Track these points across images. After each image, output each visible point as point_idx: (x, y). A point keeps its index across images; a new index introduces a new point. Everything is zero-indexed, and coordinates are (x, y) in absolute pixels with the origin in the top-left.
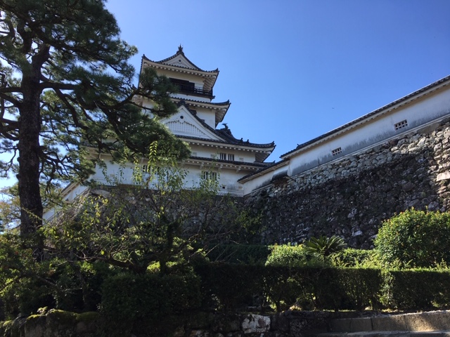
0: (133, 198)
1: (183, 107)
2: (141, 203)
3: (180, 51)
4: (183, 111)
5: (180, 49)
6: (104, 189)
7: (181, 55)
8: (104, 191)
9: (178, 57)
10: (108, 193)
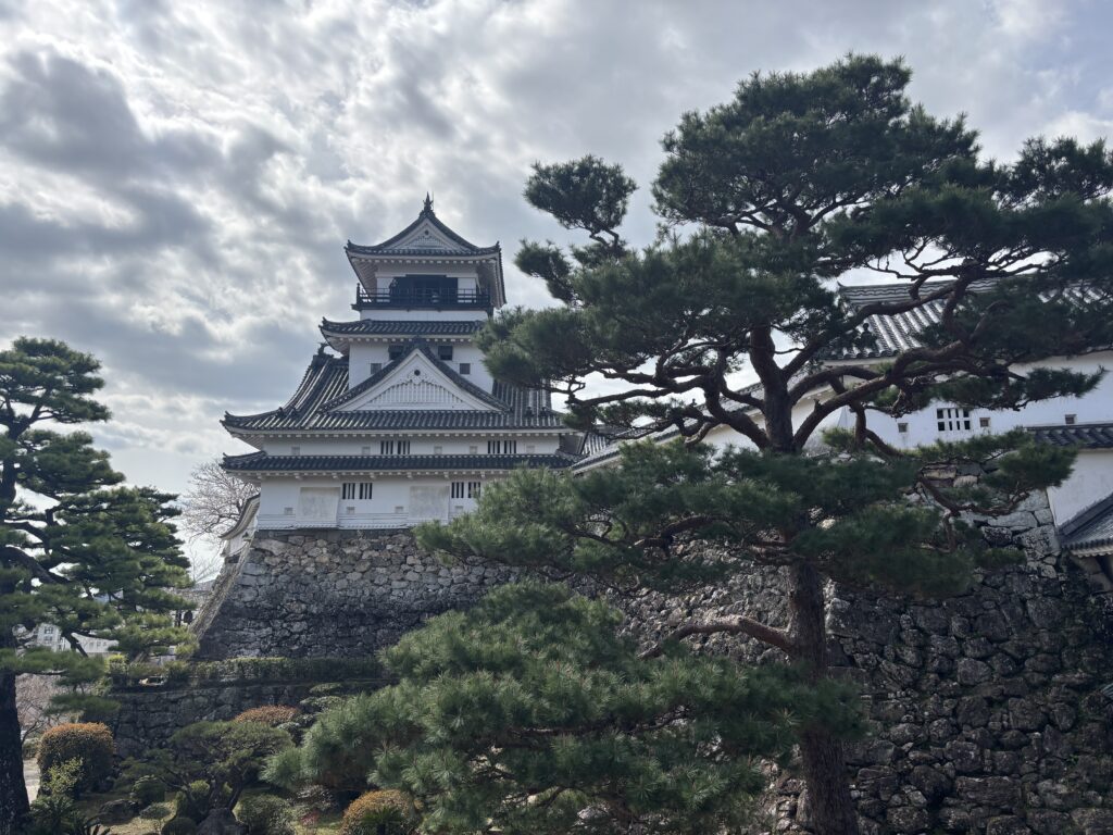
0: (325, 550)
1: (417, 352)
2: (337, 560)
3: (428, 212)
4: (417, 360)
5: (428, 203)
6: (275, 538)
7: (427, 221)
8: (274, 542)
9: (423, 224)
10: (281, 544)
